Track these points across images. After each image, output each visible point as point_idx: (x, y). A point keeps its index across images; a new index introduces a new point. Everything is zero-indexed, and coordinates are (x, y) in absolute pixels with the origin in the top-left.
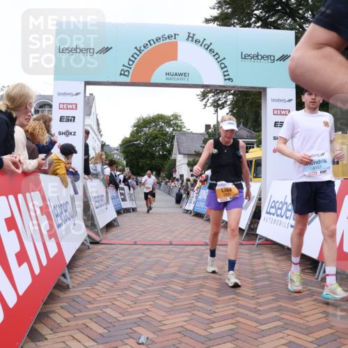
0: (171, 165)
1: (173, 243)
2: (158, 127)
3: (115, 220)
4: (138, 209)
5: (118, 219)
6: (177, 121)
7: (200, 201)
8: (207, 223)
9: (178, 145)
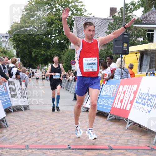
0: (69, 55)
1: (72, 147)
2: (54, 10)
3: (3, 120)
4: (30, 107)
5: (6, 119)
6: (77, 4)
7: (103, 98)
8: (111, 123)
9: (77, 32)
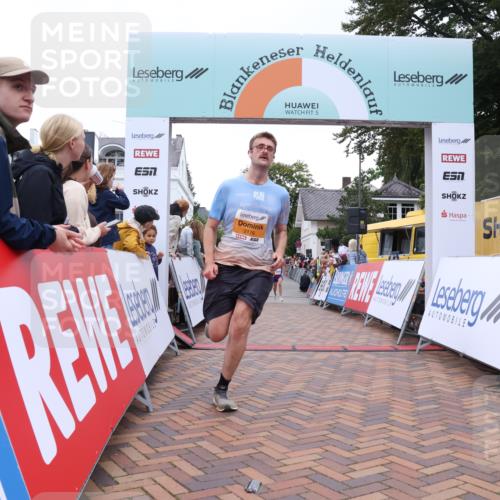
0: (293, 235)
1: (297, 348)
6: (302, 173)
7: (335, 288)
8: (346, 319)
9: (303, 207)
